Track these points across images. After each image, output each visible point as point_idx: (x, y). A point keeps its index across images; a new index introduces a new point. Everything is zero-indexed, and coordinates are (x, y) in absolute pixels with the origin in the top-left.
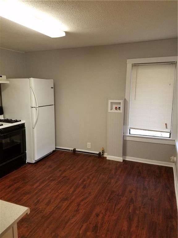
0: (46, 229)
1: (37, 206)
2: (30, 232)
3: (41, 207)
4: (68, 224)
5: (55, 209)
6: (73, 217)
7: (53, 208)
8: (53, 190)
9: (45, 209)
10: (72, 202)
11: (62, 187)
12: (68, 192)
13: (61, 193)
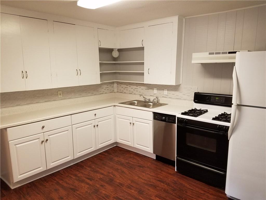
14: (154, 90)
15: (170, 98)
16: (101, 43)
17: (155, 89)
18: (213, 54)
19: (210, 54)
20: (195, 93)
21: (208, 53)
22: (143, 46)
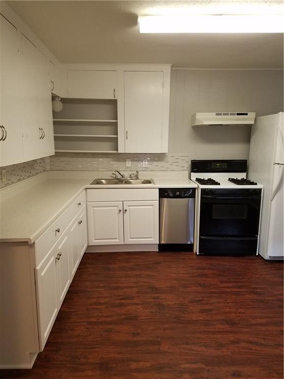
0: (161, 329)
1: (189, 304)
2: (147, 319)
3: (192, 308)
4: (185, 346)
5: (201, 321)
6: (204, 346)
7: (201, 318)
8: (235, 303)
9: (193, 313)
10: (232, 332)
11: (252, 308)
12: (250, 320)
13: (240, 313)
14: (127, 163)
15: (151, 171)
16: (55, 86)
17: (129, 161)
18: (220, 114)
19: (217, 114)
20: (192, 161)
21: (215, 114)
22: (116, 98)
